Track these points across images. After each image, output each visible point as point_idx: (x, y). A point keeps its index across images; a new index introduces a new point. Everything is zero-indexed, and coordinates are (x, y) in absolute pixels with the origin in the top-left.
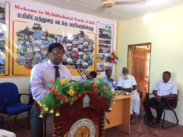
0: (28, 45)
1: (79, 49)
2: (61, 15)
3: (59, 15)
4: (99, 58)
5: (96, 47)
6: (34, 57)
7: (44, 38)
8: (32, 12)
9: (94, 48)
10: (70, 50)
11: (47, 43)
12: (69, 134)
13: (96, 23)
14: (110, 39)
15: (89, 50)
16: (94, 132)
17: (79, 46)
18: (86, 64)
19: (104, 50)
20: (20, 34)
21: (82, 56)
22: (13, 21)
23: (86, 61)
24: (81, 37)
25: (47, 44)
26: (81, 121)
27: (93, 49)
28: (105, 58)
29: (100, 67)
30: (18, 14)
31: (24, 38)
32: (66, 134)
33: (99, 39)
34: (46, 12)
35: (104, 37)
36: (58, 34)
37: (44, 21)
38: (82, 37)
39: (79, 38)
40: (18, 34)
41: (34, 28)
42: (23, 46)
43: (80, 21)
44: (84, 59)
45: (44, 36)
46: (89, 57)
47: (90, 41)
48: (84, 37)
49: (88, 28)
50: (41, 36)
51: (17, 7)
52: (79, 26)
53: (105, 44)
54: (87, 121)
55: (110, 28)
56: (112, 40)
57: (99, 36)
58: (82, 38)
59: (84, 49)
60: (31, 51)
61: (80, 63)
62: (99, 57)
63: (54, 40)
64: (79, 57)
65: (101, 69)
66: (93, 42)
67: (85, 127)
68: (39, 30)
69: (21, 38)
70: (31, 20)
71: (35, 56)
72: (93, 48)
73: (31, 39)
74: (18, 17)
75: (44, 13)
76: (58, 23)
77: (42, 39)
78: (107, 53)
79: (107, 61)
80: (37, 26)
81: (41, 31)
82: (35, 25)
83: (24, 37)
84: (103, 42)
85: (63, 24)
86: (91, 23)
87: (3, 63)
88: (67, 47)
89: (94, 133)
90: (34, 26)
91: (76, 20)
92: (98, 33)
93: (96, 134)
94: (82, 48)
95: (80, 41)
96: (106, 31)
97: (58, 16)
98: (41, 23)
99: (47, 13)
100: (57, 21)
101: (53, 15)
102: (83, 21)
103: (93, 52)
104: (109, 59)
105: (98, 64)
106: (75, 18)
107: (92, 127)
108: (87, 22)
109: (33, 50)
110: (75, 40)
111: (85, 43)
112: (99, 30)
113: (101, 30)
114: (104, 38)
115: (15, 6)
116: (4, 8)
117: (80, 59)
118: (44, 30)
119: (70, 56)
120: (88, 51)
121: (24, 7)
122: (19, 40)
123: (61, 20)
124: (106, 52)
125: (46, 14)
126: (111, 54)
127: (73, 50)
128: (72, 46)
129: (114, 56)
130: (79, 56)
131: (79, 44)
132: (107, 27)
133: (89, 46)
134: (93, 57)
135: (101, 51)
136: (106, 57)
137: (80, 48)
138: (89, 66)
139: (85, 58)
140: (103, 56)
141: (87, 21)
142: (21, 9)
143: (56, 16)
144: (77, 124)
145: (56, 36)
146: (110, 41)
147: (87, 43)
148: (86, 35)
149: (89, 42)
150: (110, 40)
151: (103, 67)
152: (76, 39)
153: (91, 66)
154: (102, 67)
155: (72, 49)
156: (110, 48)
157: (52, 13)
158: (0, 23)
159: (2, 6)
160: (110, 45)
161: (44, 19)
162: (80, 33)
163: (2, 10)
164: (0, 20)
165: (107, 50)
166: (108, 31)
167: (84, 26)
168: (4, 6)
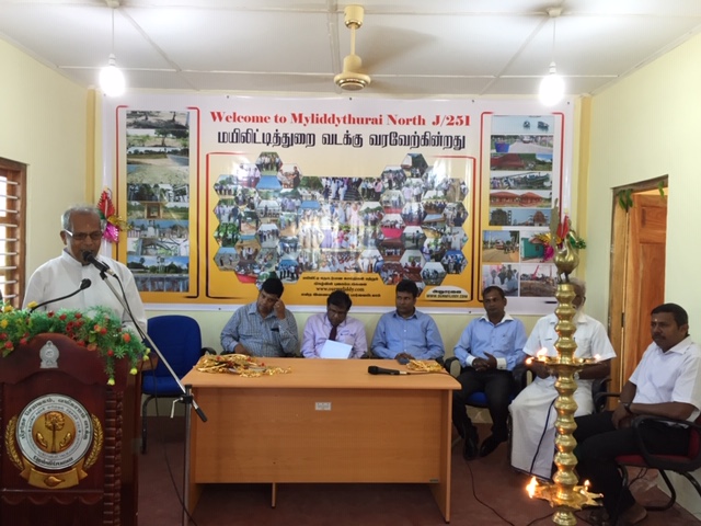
0: (243, 215)
1: (405, 215)
2: (341, 116)
3: (333, 115)
4: (492, 244)
5: (478, 207)
6: (259, 247)
7: (290, 190)
8: (255, 123)
9: (469, 211)
10: (374, 223)
11: (297, 204)
12: (21, 421)
13: (475, 121)
14: (543, 170)
15: (449, 216)
16: (87, 432)
17: (408, 205)
18: (438, 267)
19: (514, 213)
20: (224, 187)
21: (418, 242)
22: (207, 156)
23: (437, 257)
24: (412, 176)
25: (298, 208)
26: (50, 400)
27: (466, 213)
28: (521, 244)
29: (498, 279)
30: (219, 133)
31: (233, 197)
33: (488, 174)
34: (294, 115)
35: (515, 163)
36: (330, 176)
37: (289, 141)
38: (417, 176)
39: (408, 180)
40: (220, 188)
41: (260, 167)
42: (232, 219)
43: (411, 123)
44: (426, 249)
45: (289, 186)
46: (450, 243)
48: (424, 175)
49: (444, 140)
50: (279, 187)
51: (216, 116)
52: (406, 141)
54: (66, 402)
55: (542, 126)
56: (554, 175)
57: (492, 165)
58: (419, 180)
59: (425, 216)
60: (253, 232)
61: (410, 265)
62: (493, 240)
63: (317, 194)
64: (409, 244)
65: (505, 287)
66: (463, 187)
67: (61, 414)
68: (275, 168)
69: (227, 197)
70: (252, 145)
71: (265, 244)
72: (464, 209)
73: (253, 198)
74: (219, 141)
75: (290, 118)
76: (331, 140)
77: (284, 195)
78: (532, 225)
79: (528, 257)
80: (267, 160)
81: (279, 173)
82: (263, 158)
83: (235, 194)
84: (512, 183)
85: (348, 140)
86: (456, 120)
87: (184, 267)
88: (362, 214)
89: (88, 435)
90: (259, 161)
91: (395, 122)
92: (488, 152)
94: (419, 211)
95: (411, 188)
96: (525, 142)
97: (333, 120)
98: (279, 150)
99: (298, 118)
100: (327, 136)
101: (315, 119)
102: (421, 121)
103: (464, 225)
104: (541, 248)
105: (486, 268)
106: (390, 117)
107: (83, 420)
108: (437, 122)
109: (257, 230)
110: (390, 188)
111: (430, 194)
112: (492, 140)
113: (499, 143)
114: (516, 168)
115: (213, 114)
116: (187, 125)
117: (409, 249)
118: (287, 168)
119: (373, 241)
120: (445, 220)
121: (235, 114)
122: (222, 204)
124: (527, 219)
125: (296, 120)
126: (549, 229)
127: (384, 220)
128: (379, 208)
130: (409, 239)
131: (408, 200)
132: (527, 125)
133: (449, 204)
134: (465, 242)
135: (499, 218)
136: (525, 240)
137: (410, 214)
138: (448, 275)
139: (433, 247)
140: (510, 239)
141: (438, 118)
142: (227, 119)
143: (325, 120)
144: (40, 404)
145: (324, 182)
146: (546, 178)
147: (440, 194)
149: (445, 191)
150: (543, 173)
151: (510, 278)
152: (394, 184)
153: (457, 273)
154: (506, 280)
155: (381, 217)
156: (546, 204)
157: (313, 115)
158: (177, 164)
159: (181, 121)
160: (549, 192)
161: (289, 135)
162: (409, 162)
163: (181, 132)
164: (176, 156)
165: (533, 214)
166: (534, 139)
167: (425, 135)
168: (185, 120)
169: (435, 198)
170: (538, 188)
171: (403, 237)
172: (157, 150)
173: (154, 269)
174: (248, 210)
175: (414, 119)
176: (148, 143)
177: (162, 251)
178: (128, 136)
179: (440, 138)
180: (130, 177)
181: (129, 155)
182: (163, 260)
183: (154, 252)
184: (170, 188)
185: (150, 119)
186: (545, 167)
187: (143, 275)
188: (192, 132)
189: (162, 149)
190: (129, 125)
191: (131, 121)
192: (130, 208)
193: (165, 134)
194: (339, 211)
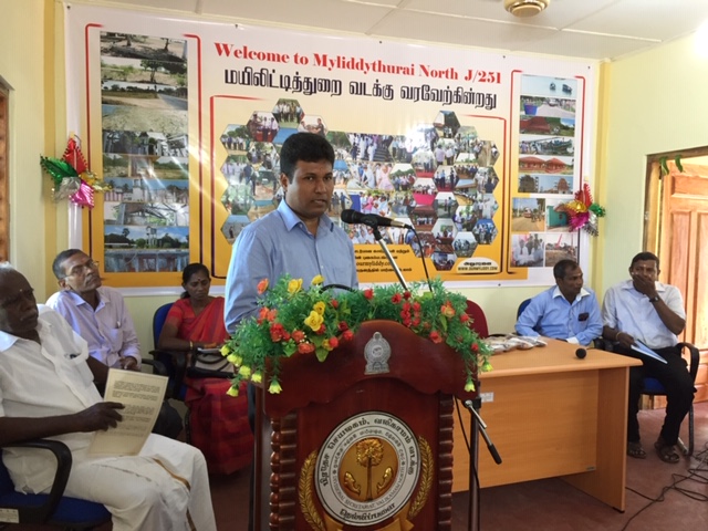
0: (258, 175)
1: (437, 180)
2: (370, 62)
3: (362, 60)
4: (521, 212)
5: (508, 172)
8: (271, 62)
9: (500, 176)
10: (406, 187)
12: (323, 459)
13: (505, 79)
14: (567, 135)
15: (480, 182)
16: (413, 463)
17: (440, 169)
18: (469, 236)
19: (540, 180)
20: (234, 140)
21: (450, 209)
22: (212, 99)
23: (468, 226)
24: (444, 136)
26: (364, 422)
27: (497, 179)
28: (547, 212)
29: (525, 249)
30: (226, 71)
31: (245, 153)
32: (313, 455)
33: (518, 137)
34: (317, 56)
35: (542, 127)
36: (359, 133)
37: (312, 87)
38: (450, 137)
39: (440, 141)
40: (228, 141)
41: (278, 116)
42: (244, 181)
43: (443, 76)
44: (458, 218)
46: (481, 211)
47: (481, 150)
48: (457, 135)
49: (476, 98)
51: (222, 49)
52: (438, 96)
53: (546, 158)
54: (385, 422)
55: (567, 90)
56: (576, 140)
57: (521, 128)
58: (452, 141)
59: (458, 179)
61: (442, 235)
62: (522, 208)
63: (344, 152)
64: (441, 212)
65: (532, 258)
66: (494, 150)
67: (379, 440)
68: (296, 120)
69: (237, 153)
70: (267, 88)
72: (495, 175)
73: (269, 155)
74: (227, 82)
75: (312, 60)
76: (359, 89)
78: (556, 192)
79: (554, 225)
80: (286, 109)
81: (301, 125)
82: (281, 106)
83: (247, 150)
84: (539, 148)
85: (378, 91)
86: (488, 76)
87: (183, 240)
88: (392, 177)
89: (415, 467)
90: (276, 109)
91: (427, 74)
92: (518, 113)
93: (421, 470)
94: (452, 176)
95: (443, 149)
96: (551, 105)
97: (361, 65)
98: (300, 97)
99: (322, 60)
100: (355, 85)
101: (341, 63)
102: (454, 75)
103: (495, 191)
104: (564, 217)
105: (515, 238)
106: (423, 67)
107: (408, 446)
108: (469, 77)
109: (275, 193)
111: (463, 156)
112: (522, 101)
113: (529, 104)
114: (543, 132)
115: (218, 45)
116: (184, 57)
117: (442, 217)
118: (310, 120)
119: (405, 208)
120: (476, 186)
121: (245, 48)
122: (232, 161)
123: (369, 79)
124: (552, 186)
125: (319, 62)
126: (573, 196)
127: (415, 185)
128: (411, 171)
129: (588, 203)
130: (441, 206)
131: (440, 163)
132: (553, 88)
133: (480, 169)
134: (495, 209)
135: (527, 185)
136: (550, 207)
137: (443, 179)
138: (479, 246)
139: (465, 215)
140: (537, 206)
141: (470, 72)
142: (236, 54)
143: (353, 65)
144: (349, 429)
145: (352, 139)
146: (569, 144)
147: (472, 157)
148: (469, 127)
149: (477, 154)
150: (567, 139)
151: (536, 248)
153: (488, 243)
154: (533, 250)
155: (413, 181)
156: (569, 171)
157: (339, 58)
158: (172, 107)
159: (177, 51)
160: (571, 158)
161: (312, 80)
162: (442, 121)
163: (176, 66)
164: (170, 97)
165: (557, 181)
166: (559, 102)
167: (458, 92)
168: (182, 50)
169: (467, 161)
170: (563, 154)
171: (435, 204)
172: (144, 87)
173: (142, 243)
174: (264, 169)
175: (447, 72)
176: (131, 76)
177: (153, 219)
178: (102, 66)
179: (472, 94)
180: (107, 120)
181: (105, 91)
182: (154, 231)
183: (143, 221)
184: (164, 138)
185: (134, 45)
186: (568, 132)
187: (127, 251)
188: (191, 66)
189: (152, 87)
190: (104, 51)
191: (107, 45)
192: (107, 163)
193: (155, 67)
194: (368, 173)
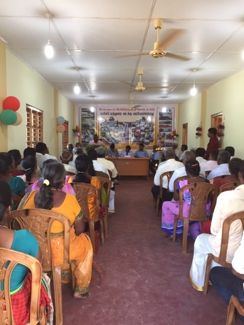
1: (141, 130)
5: (156, 128)
8: (109, 111)
10: (134, 132)
11: (118, 128)
13: (156, 110)
18: (148, 141)
19: (164, 129)
20: (102, 124)
21: (144, 136)
35: (164, 119)
39: (141, 122)
45: (116, 124)
46: (151, 136)
47: (151, 124)
50: (114, 124)
53: (166, 125)
55: (170, 111)
56: (173, 121)
57: (160, 119)
58: (144, 122)
60: (109, 134)
61: (142, 140)
62: (160, 135)
63: (122, 126)
68: (113, 120)
69: (103, 127)
70: (108, 115)
71: (111, 136)
72: (153, 128)
73: (108, 127)
78: (168, 132)
79: (167, 139)
80: (111, 118)
84: (164, 123)
85: (129, 114)
86: (152, 109)
88: (132, 130)
91: (138, 110)
92: (158, 116)
94: (144, 129)
96: (166, 114)
97: (125, 110)
98: (113, 116)
100: (124, 113)
102: (144, 110)
103: (153, 132)
104: (169, 137)
105: (158, 141)
108: (147, 110)
113: (161, 114)
118: (116, 120)
120: (149, 131)
125: (117, 110)
126: (171, 132)
128: (135, 129)
129: (175, 134)
131: (141, 127)
132: (167, 110)
133: (150, 127)
134: (154, 135)
135: (161, 130)
136: (166, 135)
139: (147, 137)
140: (163, 135)
142: (103, 110)
145: (123, 123)
146: (171, 122)
151: (163, 143)
152: (138, 123)
153: (152, 142)
156: (171, 127)
157: (121, 109)
158: (92, 120)
161: (116, 113)
162: (142, 119)
165: (168, 129)
167: (145, 113)
169: (147, 126)
170: (169, 124)
171: (141, 135)
172: (88, 117)
178: (81, 114)
179: (148, 113)
180: (82, 122)
181: (82, 118)
184: (91, 125)
185: (86, 110)
186: (171, 119)
191: (82, 110)
192: (82, 129)
194: (127, 129)
